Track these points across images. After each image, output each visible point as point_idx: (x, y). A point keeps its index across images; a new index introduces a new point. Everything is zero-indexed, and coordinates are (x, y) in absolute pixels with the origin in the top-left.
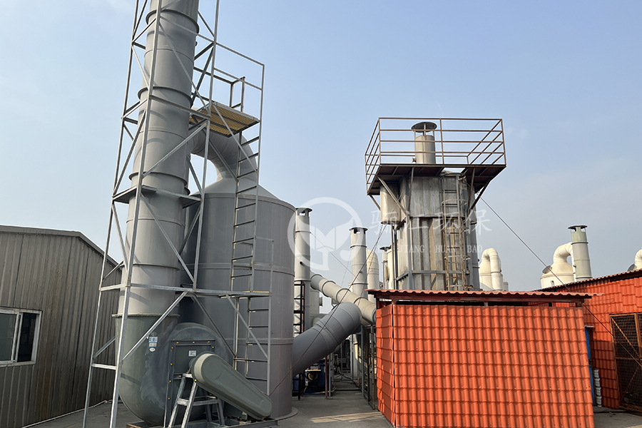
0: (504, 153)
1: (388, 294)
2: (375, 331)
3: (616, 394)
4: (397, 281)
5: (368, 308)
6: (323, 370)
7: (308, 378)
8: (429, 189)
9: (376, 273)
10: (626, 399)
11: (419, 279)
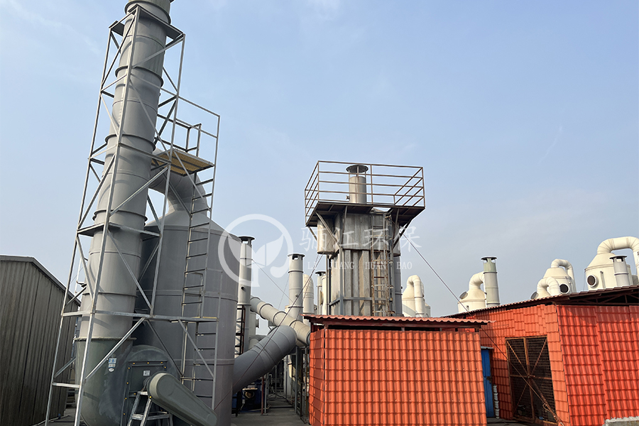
0: (423, 197)
1: (322, 320)
2: (309, 351)
3: (510, 407)
4: (330, 306)
5: (303, 330)
6: (259, 389)
7: (245, 395)
8: (360, 225)
9: (311, 297)
10: (520, 412)
11: (349, 305)
